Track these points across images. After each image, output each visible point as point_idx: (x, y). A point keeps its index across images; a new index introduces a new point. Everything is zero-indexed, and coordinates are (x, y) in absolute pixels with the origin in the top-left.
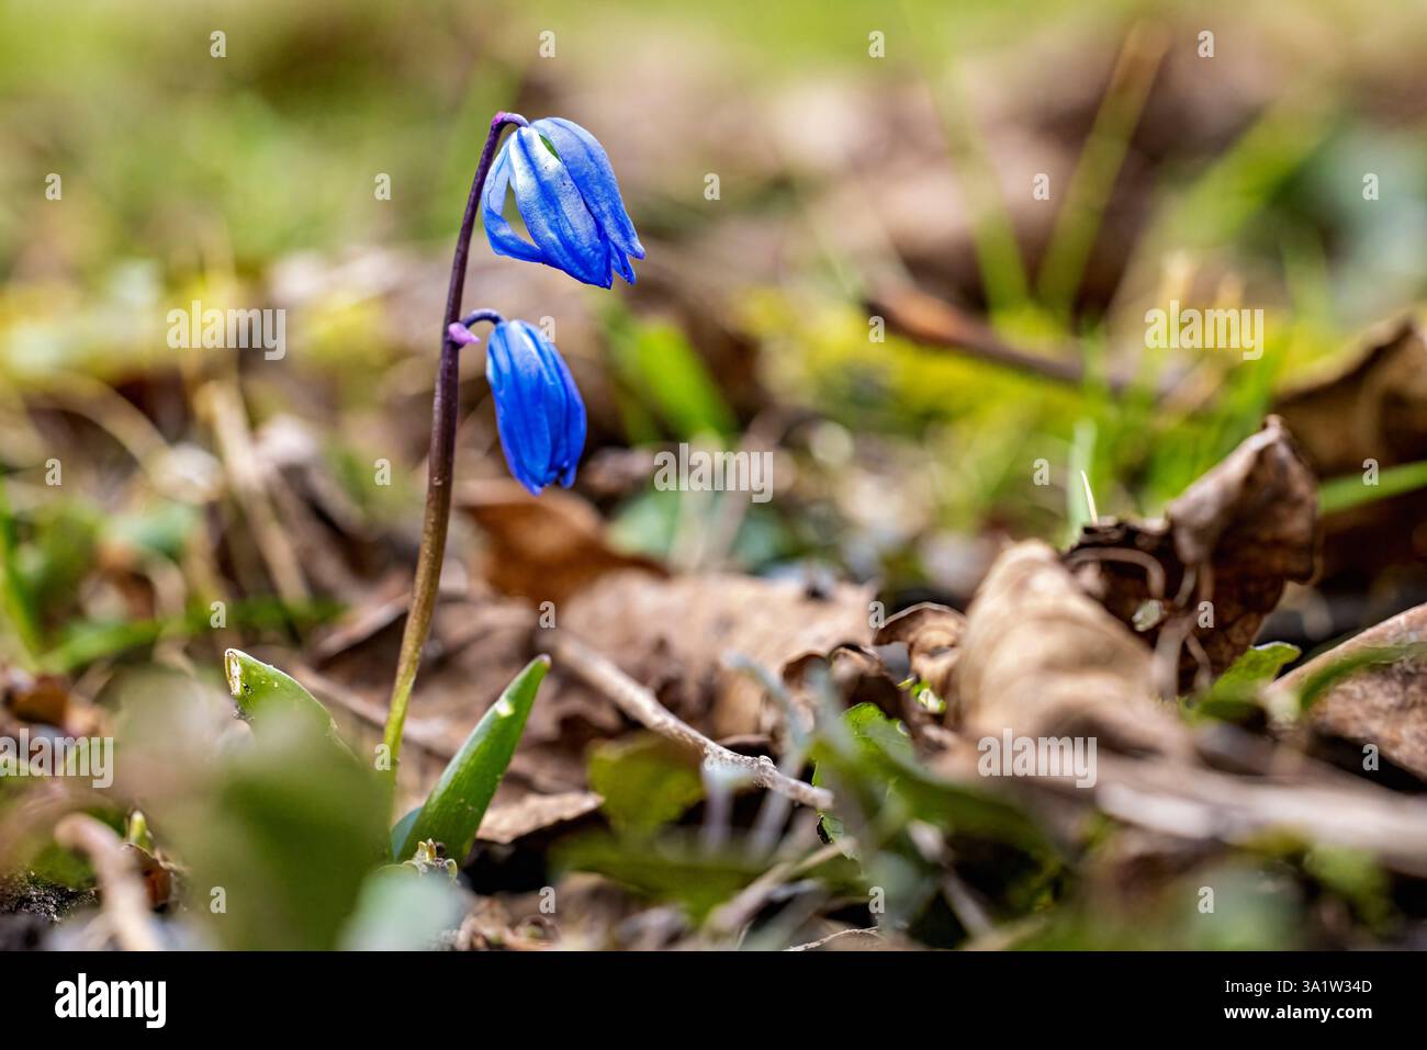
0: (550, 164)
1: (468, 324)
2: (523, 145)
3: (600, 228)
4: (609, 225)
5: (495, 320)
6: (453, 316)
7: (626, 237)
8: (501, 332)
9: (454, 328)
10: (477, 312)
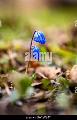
0: (39, 35)
1: (32, 46)
2: (37, 33)
3: (43, 40)
4: (44, 39)
5: (34, 46)
6: (31, 46)
7: (45, 40)
8: (35, 47)
9: (31, 47)
10: (33, 46)
